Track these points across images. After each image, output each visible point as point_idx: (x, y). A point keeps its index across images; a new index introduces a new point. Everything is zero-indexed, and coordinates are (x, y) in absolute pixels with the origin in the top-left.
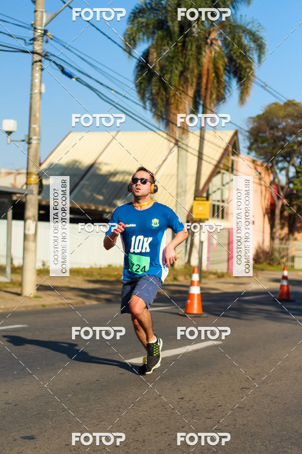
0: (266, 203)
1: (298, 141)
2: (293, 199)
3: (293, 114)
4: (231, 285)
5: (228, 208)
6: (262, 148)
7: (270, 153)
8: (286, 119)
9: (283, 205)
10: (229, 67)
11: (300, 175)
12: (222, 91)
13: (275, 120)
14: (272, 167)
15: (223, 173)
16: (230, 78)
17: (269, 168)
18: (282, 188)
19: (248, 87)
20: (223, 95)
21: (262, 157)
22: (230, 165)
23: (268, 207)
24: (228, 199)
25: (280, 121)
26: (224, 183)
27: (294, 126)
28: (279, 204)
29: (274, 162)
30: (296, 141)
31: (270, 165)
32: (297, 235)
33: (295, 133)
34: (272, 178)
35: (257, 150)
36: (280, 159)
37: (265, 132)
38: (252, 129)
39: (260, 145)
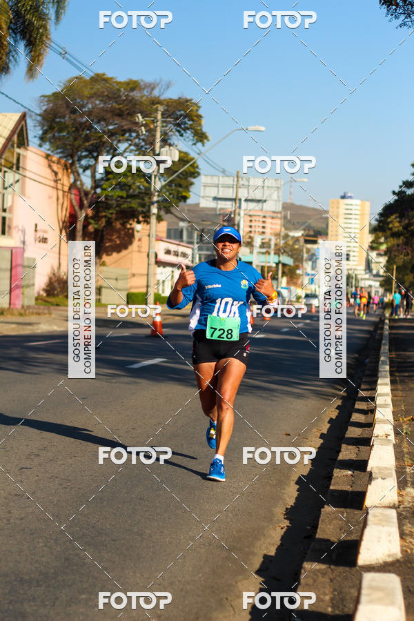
0: (64, 214)
1: (109, 131)
2: (101, 209)
3: (103, 92)
4: (14, 326)
5: (11, 220)
6: (59, 139)
7: (70, 145)
8: (93, 100)
9: (86, 217)
10: (15, 24)
11: (110, 176)
12: (4, 57)
13: (78, 100)
14: (72, 164)
15: (5, 172)
16: (15, 41)
17: (68, 165)
18: (86, 194)
19: (40, 54)
20: (7, 64)
21: (59, 151)
22: (15, 161)
23: (66, 219)
24: (11, 207)
25: (85, 102)
26: (6, 186)
27: (102, 109)
28: (82, 216)
29: (76, 158)
30: (106, 129)
31: (70, 161)
32: (105, 258)
33: (105, 120)
34: (72, 180)
35: (52, 141)
36: (84, 154)
37: (64, 117)
38: (45, 111)
39: (56, 134)
